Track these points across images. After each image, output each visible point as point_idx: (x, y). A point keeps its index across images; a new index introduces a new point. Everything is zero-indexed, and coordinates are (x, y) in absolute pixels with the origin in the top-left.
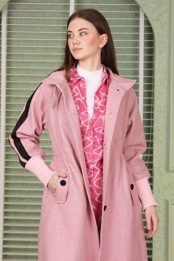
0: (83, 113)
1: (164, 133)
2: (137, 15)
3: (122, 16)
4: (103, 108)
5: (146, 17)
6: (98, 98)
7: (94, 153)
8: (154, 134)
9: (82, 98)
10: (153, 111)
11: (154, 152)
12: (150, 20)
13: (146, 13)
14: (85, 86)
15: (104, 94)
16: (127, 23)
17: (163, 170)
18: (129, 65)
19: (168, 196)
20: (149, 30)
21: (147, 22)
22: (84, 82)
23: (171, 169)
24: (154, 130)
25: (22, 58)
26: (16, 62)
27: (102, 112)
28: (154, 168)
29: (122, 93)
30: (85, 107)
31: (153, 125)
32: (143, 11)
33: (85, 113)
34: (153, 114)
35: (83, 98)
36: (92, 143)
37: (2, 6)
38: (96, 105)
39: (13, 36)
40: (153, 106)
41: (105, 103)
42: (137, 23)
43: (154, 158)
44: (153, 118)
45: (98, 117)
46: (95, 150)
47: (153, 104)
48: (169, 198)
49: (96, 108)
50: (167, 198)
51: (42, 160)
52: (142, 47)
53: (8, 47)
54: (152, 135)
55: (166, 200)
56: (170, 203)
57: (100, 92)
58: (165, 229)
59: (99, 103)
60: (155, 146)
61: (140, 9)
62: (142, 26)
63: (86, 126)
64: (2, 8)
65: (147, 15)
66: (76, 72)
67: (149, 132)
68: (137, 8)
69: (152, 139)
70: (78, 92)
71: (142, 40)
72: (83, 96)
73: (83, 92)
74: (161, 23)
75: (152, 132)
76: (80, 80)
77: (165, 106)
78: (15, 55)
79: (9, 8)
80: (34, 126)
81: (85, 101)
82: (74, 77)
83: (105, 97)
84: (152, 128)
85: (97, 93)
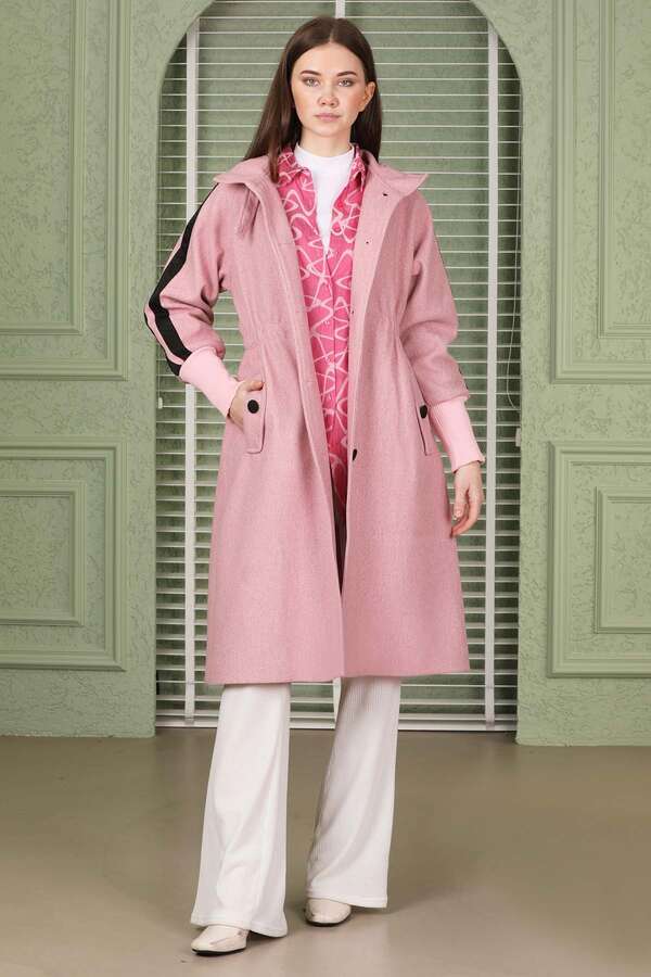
0: (311, 244)
1: (544, 297)
2: (484, 40)
3: (449, 41)
5: (501, 43)
6: (341, 215)
7: (337, 337)
8: (523, 299)
9: (306, 213)
10: (519, 248)
11: (523, 338)
12: (512, 51)
13: (501, 35)
14: (311, 186)
15: (354, 206)
17: (543, 378)
18: (465, 149)
19: (555, 435)
20: (510, 71)
21: (505, 56)
22: (309, 179)
23: (559, 374)
24: (523, 291)
25: (232, 136)
26: (219, 145)
27: (349, 241)
28: (522, 373)
29: (395, 200)
30: (315, 231)
31: (519, 279)
32: (495, 31)
33: (315, 244)
34: (519, 255)
35: (309, 214)
36: (331, 314)
37: (188, 25)
38: (336, 228)
39: (211, 88)
40: (519, 239)
41: (355, 224)
42: (484, 56)
43: (522, 351)
44: (519, 264)
46: (337, 330)
47: (519, 234)
48: (556, 439)
49: (336, 234)
50: (551, 439)
51: (217, 359)
52: (493, 111)
53: (200, 112)
54: (518, 303)
55: (549, 442)
56: (558, 450)
57: (346, 202)
58: (546, 507)
59: (345, 224)
60: (524, 325)
61: (489, 26)
62: (493, 64)
63: (318, 274)
64: (188, 30)
65: (505, 40)
66: (292, 160)
67: (512, 295)
68: (483, 24)
69: (518, 310)
70: (297, 202)
71: (494, 95)
72: (309, 209)
73: (309, 201)
74: (535, 56)
75: (518, 295)
76: (299, 174)
77: (546, 237)
78: (216, 130)
79: (202, 29)
80: (200, 283)
81: (313, 218)
82: (288, 170)
83: (357, 212)
84: (519, 287)
85: (339, 204)
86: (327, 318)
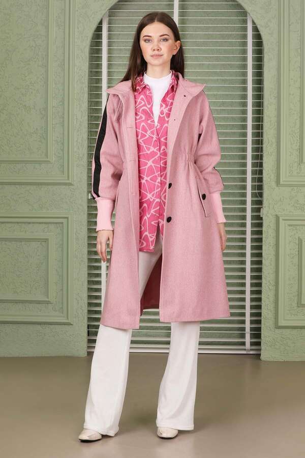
0: (149, 122)
1: (274, 145)
2: (245, 22)
3: (229, 22)
4: (168, 115)
5: (254, 23)
6: (164, 106)
7: (161, 165)
8: (264, 146)
9: (148, 106)
10: (262, 122)
11: (264, 165)
12: (258, 27)
13: (254, 19)
14: (151, 93)
15: (171, 101)
16: (234, 29)
17: (273, 184)
18: (236, 74)
19: (279, 212)
20: (258, 36)
21: (255, 29)
22: (149, 90)
23: (281, 182)
24: (264, 142)
26: (117, 72)
28: (264, 182)
29: (189, 98)
30: (151, 115)
31: (262, 137)
32: (251, 17)
33: (151, 122)
34: (262, 125)
35: (149, 106)
36: (159, 154)
37: (103, 14)
38: (162, 113)
39: (114, 45)
40: (262, 117)
41: (170, 110)
42: (245, 29)
43: (264, 171)
44: (262, 129)
45: (162, 126)
46: (162, 162)
47: (262, 115)
48: (280, 213)
49: (162, 116)
50: (277, 213)
52: (250, 55)
53: (109, 56)
54: (262, 148)
55: (277, 215)
56: (281, 219)
57: (168, 99)
58: (275, 246)
59: (166, 111)
60: (265, 158)
61: (248, 15)
62: (250, 33)
63: (153, 136)
64: (103, 16)
65: (255, 21)
66: (142, 80)
67: (259, 144)
68: (245, 13)
69: (262, 151)
70: (144, 101)
71: (250, 48)
72: (149, 104)
73: (149, 99)
74: (270, 29)
75: (262, 144)
76: (145, 87)
77: (275, 116)
79: (110, 16)
82: (140, 86)
83: (172, 104)
84: (262, 140)
85: (164, 100)
86: (157, 157)
